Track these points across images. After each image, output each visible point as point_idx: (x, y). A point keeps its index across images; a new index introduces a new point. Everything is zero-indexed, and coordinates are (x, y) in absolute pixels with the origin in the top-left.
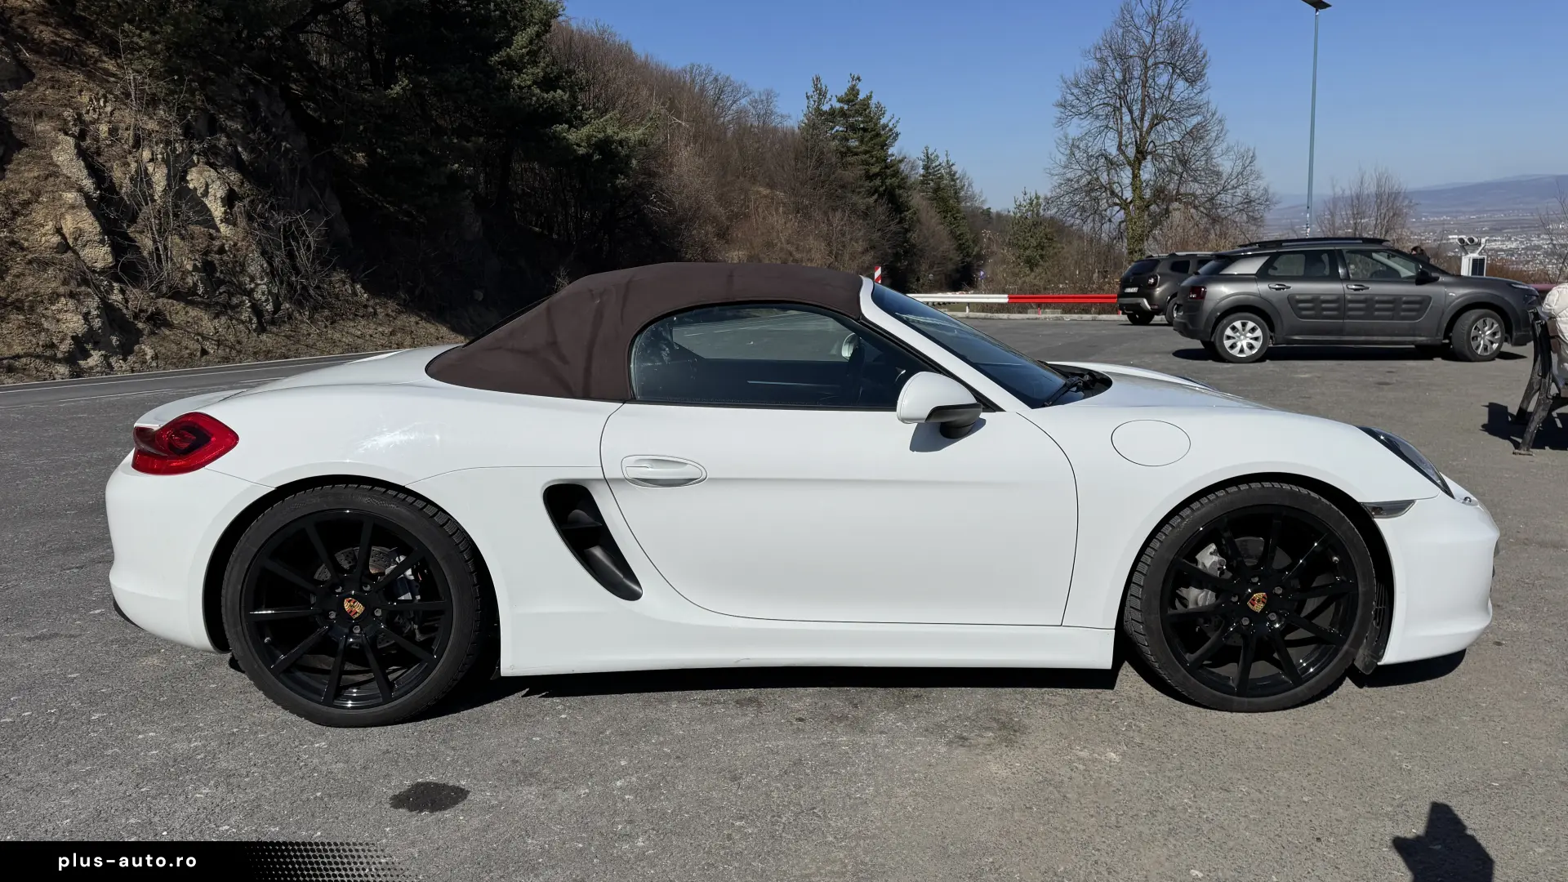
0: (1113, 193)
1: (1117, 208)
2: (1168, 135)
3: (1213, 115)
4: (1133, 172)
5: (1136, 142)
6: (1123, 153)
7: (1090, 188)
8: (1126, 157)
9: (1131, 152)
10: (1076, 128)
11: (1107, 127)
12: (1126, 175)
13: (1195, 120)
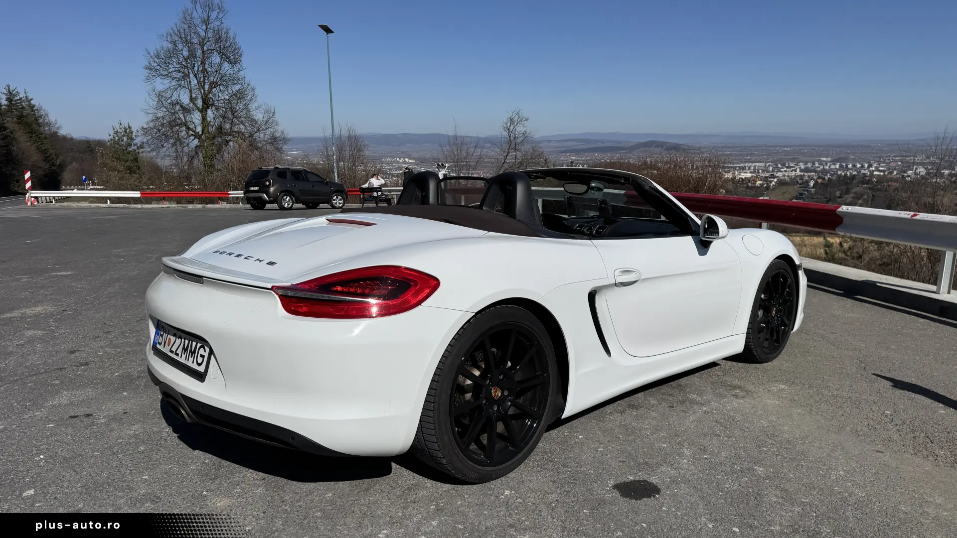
0: (188, 128)
1: (193, 138)
2: (221, 95)
3: (248, 85)
4: (202, 116)
5: (202, 97)
6: (194, 104)
7: (173, 124)
8: (197, 107)
9: (200, 103)
10: (161, 84)
11: (180, 86)
12: (196, 117)
13: (237, 87)
